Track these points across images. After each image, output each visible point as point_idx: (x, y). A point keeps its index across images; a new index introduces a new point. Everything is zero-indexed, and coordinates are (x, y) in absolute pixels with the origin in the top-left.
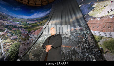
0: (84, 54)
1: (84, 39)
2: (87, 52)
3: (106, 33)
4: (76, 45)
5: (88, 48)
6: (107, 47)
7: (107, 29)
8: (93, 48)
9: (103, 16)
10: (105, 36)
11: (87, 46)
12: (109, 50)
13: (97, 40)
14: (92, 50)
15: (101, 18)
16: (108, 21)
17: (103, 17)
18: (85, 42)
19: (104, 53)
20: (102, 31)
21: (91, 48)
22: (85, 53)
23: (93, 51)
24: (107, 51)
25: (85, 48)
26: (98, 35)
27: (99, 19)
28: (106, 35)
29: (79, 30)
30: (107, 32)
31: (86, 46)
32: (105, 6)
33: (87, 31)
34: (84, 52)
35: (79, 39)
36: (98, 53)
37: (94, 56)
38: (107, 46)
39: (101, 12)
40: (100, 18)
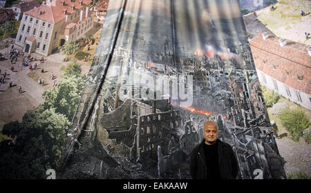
0: (242, 137)
1: (241, 95)
2: (250, 134)
3: (291, 90)
4: (224, 111)
5: (252, 123)
6: (285, 125)
7: (294, 79)
8: (262, 126)
9: (294, 40)
10: (287, 97)
11: (249, 118)
12: (288, 133)
13: (268, 101)
14: (259, 130)
15: (289, 43)
16: (301, 61)
17: (294, 43)
18: (245, 106)
19: (277, 136)
20: (283, 81)
21: (258, 125)
22: (244, 136)
23: (261, 132)
24: (285, 135)
25: (244, 121)
26: (273, 87)
27: (282, 44)
28: (289, 93)
29: (230, 62)
30: (292, 86)
31: (246, 117)
32: (303, 14)
33: (249, 73)
34: (243, 133)
35: (230, 93)
36: (271, 138)
37: (263, 145)
38: (286, 121)
39: (291, 25)
40: (285, 43)
